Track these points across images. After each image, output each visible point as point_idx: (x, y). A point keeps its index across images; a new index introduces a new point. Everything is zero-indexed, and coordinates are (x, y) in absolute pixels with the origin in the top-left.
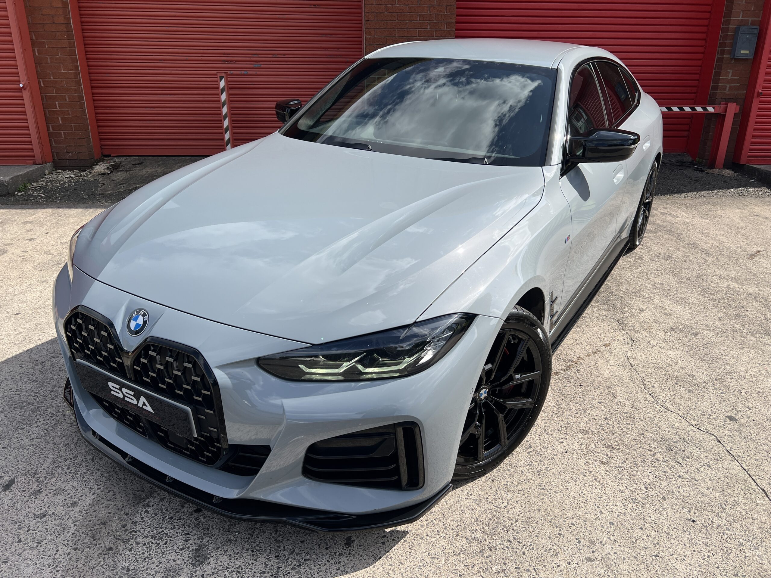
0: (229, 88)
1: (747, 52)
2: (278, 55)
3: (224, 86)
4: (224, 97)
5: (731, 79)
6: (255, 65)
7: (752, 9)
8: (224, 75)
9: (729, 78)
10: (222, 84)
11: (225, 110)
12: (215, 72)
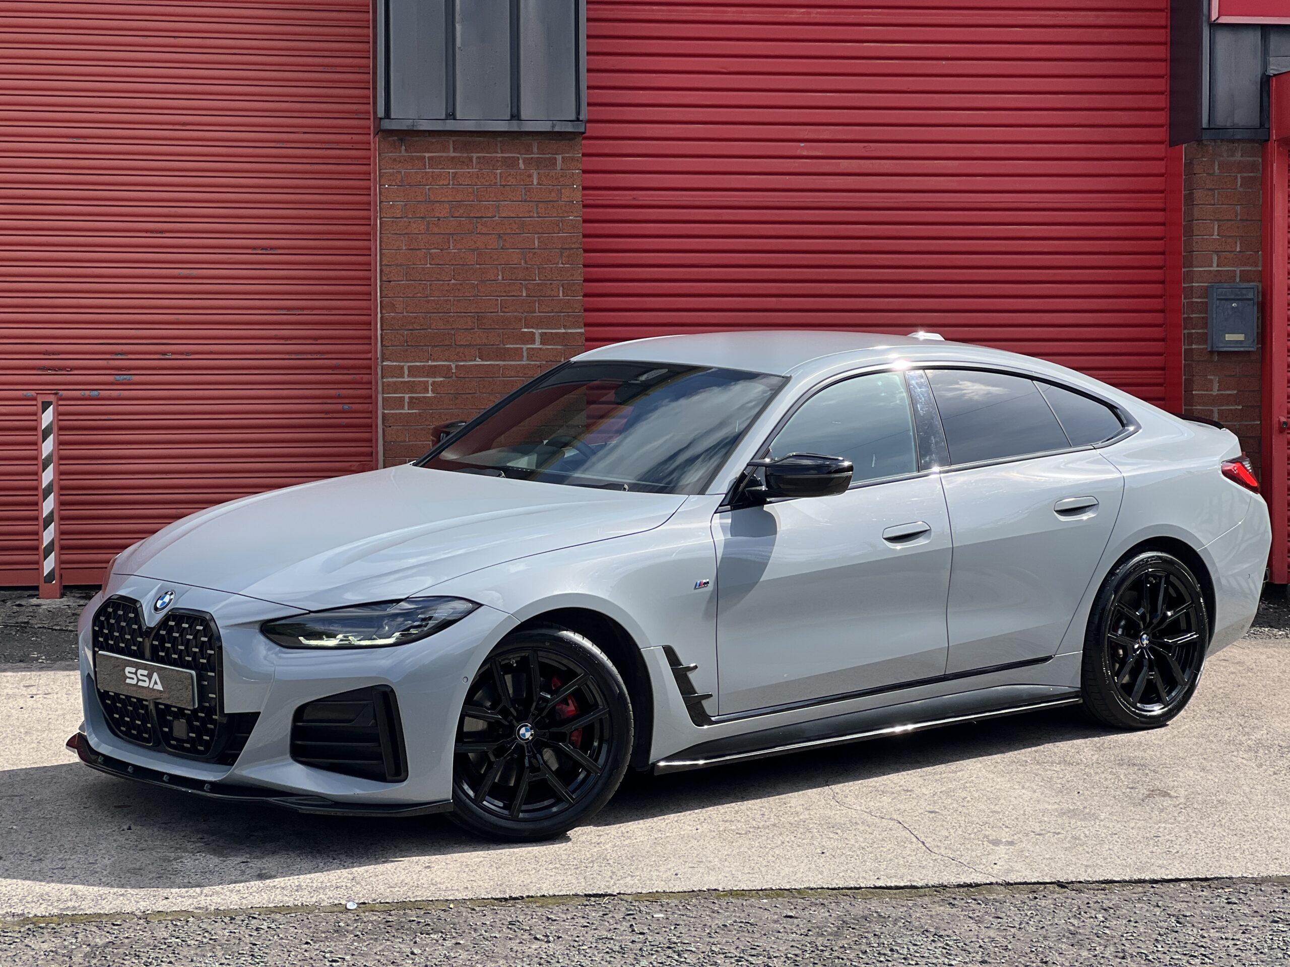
0: (62, 427)
1: (1241, 337)
2: (173, 353)
3: (51, 423)
4: (48, 447)
5: (1217, 395)
6: (118, 377)
7: (1238, 249)
8: (52, 398)
9: (1215, 392)
10: (47, 418)
11: (48, 476)
12: (33, 393)
